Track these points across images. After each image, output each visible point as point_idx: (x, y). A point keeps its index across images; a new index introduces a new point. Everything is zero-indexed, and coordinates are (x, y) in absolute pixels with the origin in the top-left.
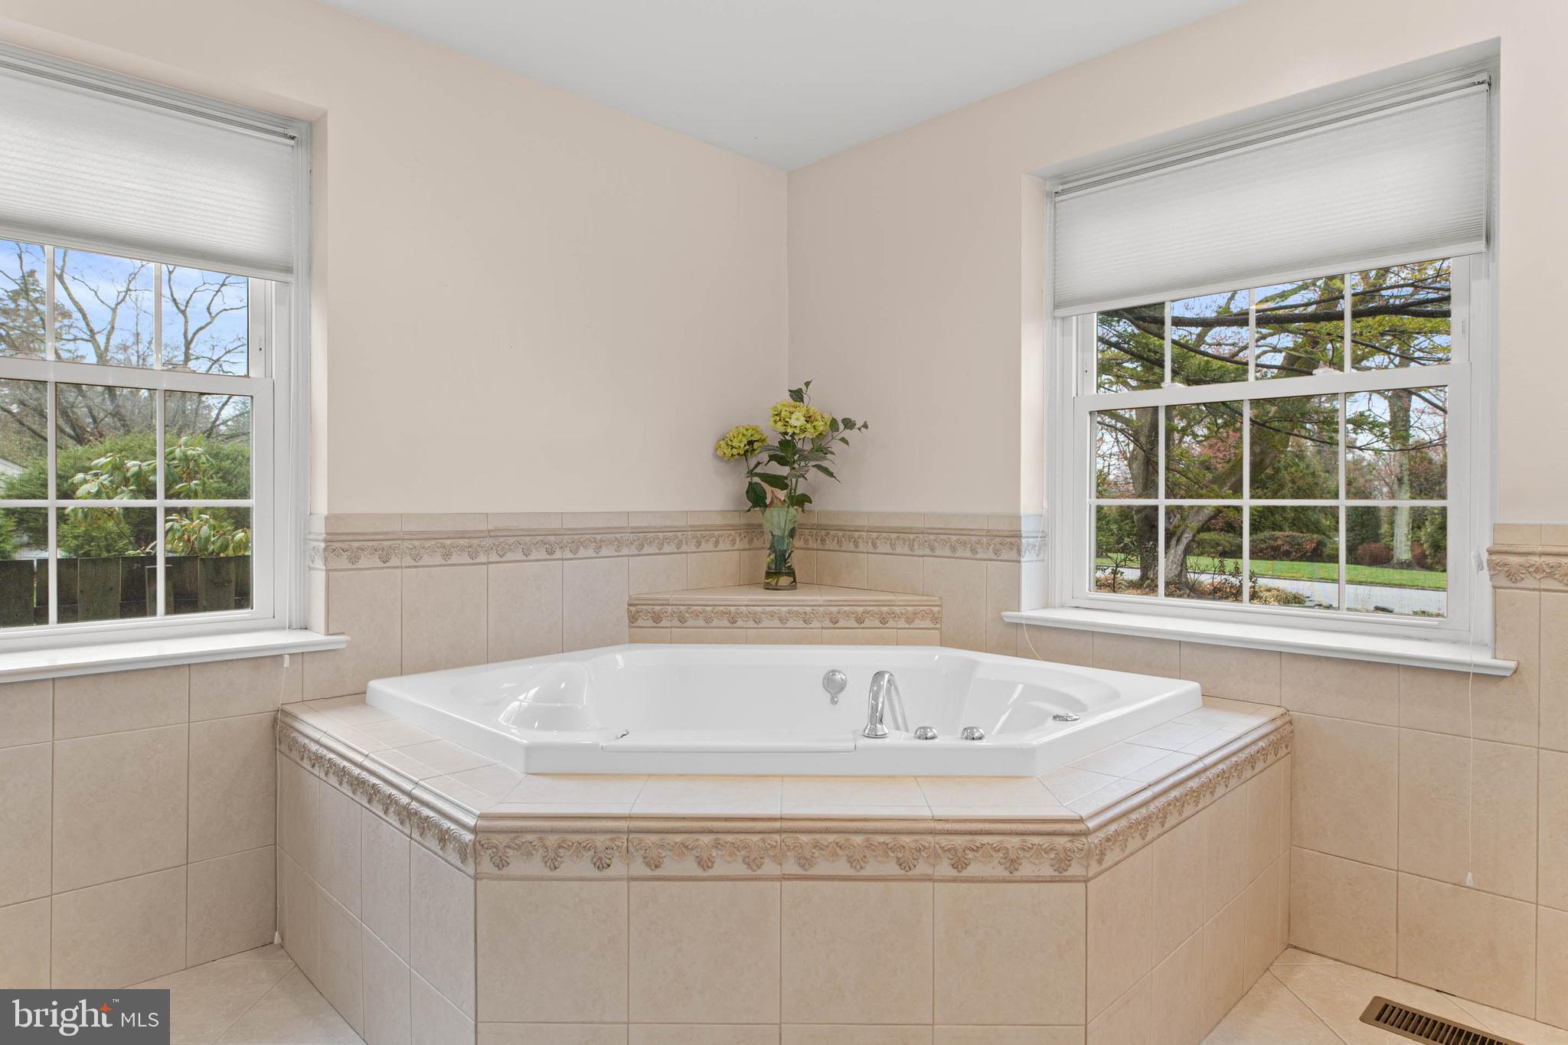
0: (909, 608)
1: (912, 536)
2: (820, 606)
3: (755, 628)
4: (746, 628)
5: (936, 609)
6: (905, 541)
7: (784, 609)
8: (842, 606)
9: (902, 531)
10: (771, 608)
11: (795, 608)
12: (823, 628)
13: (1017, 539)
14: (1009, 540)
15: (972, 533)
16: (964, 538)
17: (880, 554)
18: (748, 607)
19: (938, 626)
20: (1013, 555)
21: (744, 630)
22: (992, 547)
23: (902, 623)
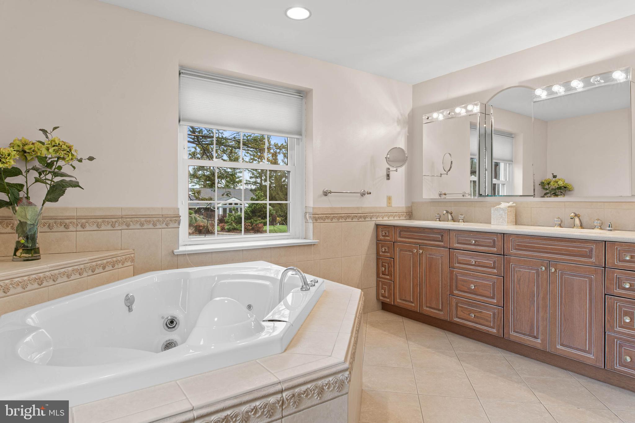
0: (123, 257)
1: (114, 220)
2: (88, 263)
3: (53, 285)
4: (48, 286)
5: (132, 255)
6: (108, 223)
7: (70, 269)
8: (98, 261)
9: (106, 217)
10: (63, 270)
11: (76, 267)
12: (88, 276)
13: (178, 218)
14: (174, 219)
15: (154, 216)
16: (149, 219)
17: (88, 231)
18: (50, 272)
19: (133, 264)
20: (176, 225)
21: (47, 288)
22: (165, 222)
23: (120, 266)
